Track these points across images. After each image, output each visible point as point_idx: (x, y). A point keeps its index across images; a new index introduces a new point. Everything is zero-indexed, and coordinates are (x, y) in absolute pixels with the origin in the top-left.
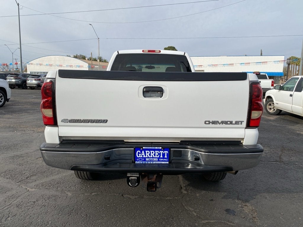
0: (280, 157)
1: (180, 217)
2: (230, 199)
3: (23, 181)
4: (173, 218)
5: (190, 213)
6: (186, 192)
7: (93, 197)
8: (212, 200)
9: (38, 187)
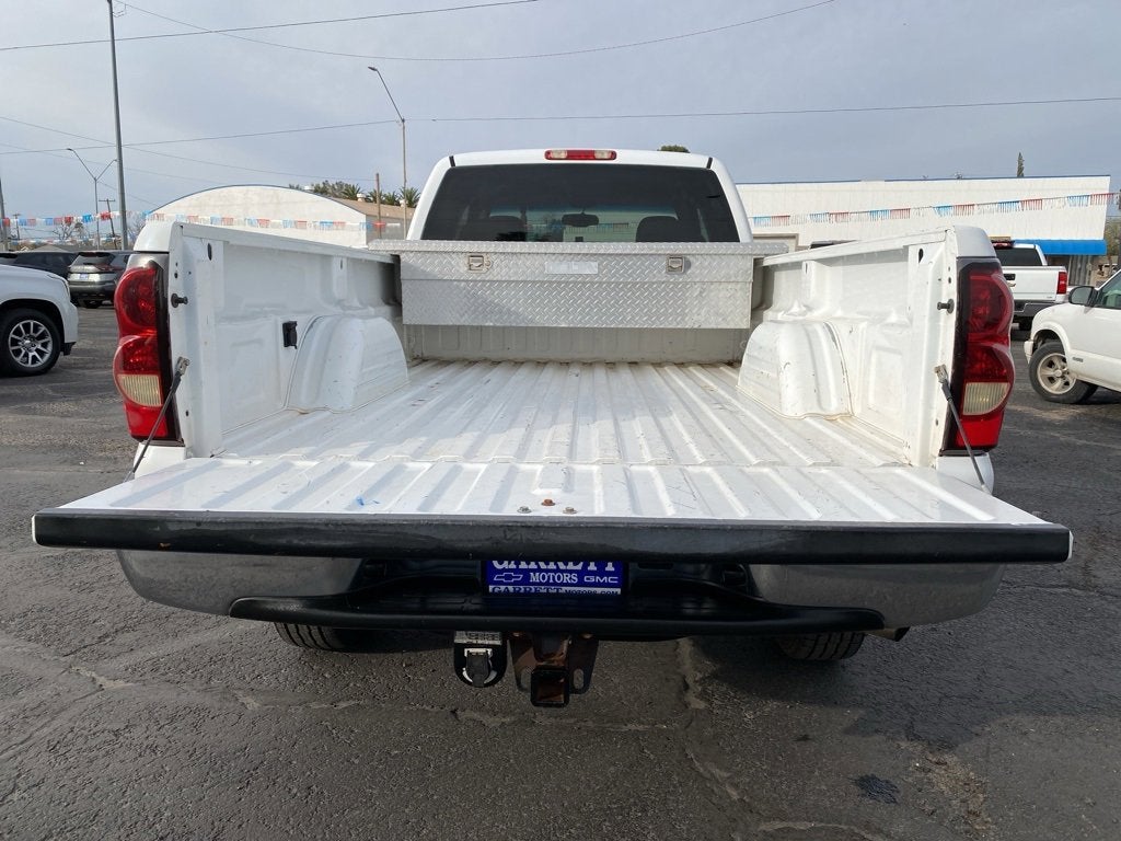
0: (1086, 570)
1: (672, 805)
2: (877, 737)
3: (86, 650)
4: (644, 810)
5: (715, 789)
6: (702, 705)
7: (340, 718)
8: (805, 738)
9: (137, 675)
